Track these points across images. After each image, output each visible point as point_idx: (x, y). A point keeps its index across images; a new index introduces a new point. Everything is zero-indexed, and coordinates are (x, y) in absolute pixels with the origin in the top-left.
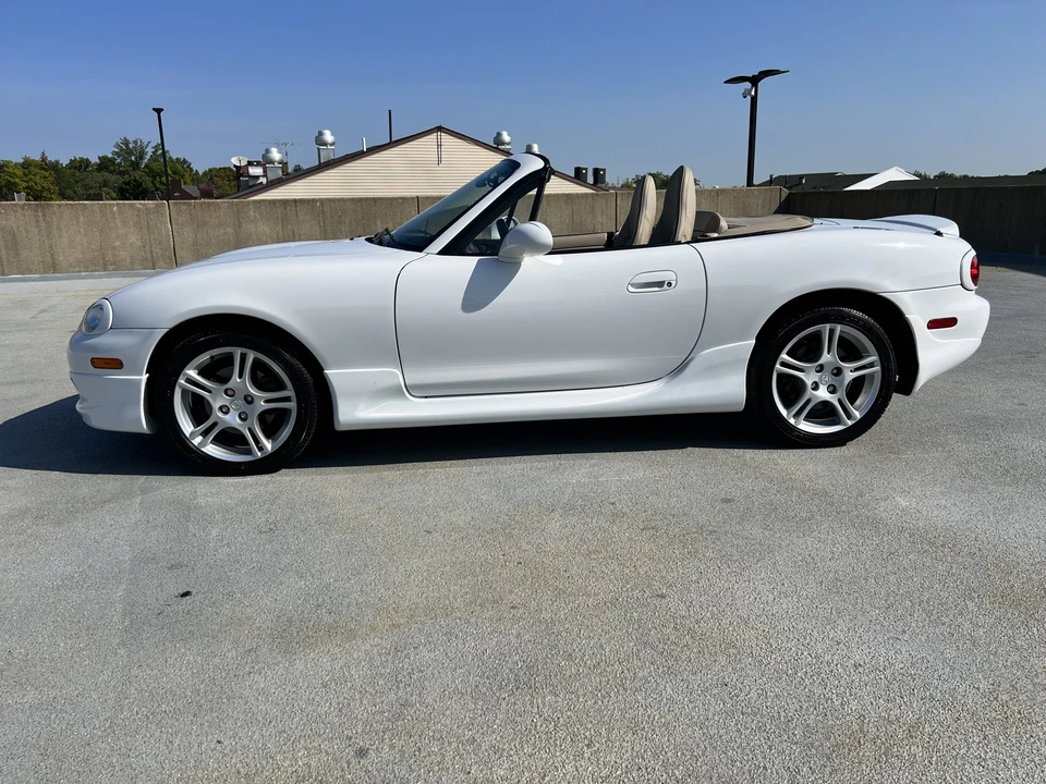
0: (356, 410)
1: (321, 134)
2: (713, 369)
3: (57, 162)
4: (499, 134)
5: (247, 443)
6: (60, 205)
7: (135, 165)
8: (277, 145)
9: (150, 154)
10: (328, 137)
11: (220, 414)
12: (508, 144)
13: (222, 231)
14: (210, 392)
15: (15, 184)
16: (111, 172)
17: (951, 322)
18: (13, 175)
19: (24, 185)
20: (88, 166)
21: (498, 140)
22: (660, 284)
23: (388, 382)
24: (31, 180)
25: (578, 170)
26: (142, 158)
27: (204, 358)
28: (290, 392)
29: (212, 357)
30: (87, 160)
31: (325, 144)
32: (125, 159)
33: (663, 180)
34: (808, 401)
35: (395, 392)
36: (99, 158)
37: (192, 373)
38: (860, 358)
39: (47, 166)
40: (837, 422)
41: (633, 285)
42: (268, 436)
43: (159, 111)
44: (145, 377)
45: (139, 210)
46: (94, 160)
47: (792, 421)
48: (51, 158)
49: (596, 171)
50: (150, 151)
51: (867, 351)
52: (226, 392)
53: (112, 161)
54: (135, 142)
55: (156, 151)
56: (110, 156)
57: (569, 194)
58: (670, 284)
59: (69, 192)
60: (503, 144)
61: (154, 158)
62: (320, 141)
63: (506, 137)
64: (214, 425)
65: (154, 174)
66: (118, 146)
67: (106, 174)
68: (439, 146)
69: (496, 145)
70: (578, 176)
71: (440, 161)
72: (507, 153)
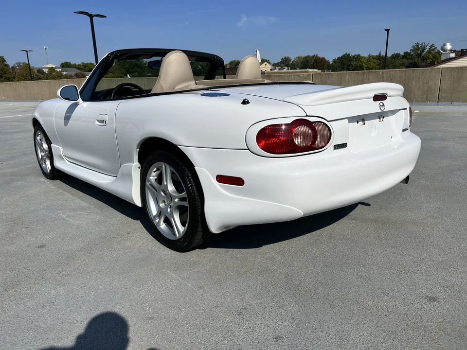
7: (419, 55)
9: (428, 49)
15: (363, 66)
16: (408, 59)
18: (363, 62)
19: (366, 66)
20: (399, 57)
24: (369, 64)
26: (423, 51)
30: (399, 54)
32: (415, 53)
36: (404, 53)
39: (381, 58)
43: (388, 30)
46: (402, 54)
48: (383, 54)
50: (428, 48)
53: (409, 53)
54: (422, 45)
55: (431, 47)
56: (409, 51)
61: (429, 52)
65: (424, 59)
66: (413, 47)
67: (405, 61)
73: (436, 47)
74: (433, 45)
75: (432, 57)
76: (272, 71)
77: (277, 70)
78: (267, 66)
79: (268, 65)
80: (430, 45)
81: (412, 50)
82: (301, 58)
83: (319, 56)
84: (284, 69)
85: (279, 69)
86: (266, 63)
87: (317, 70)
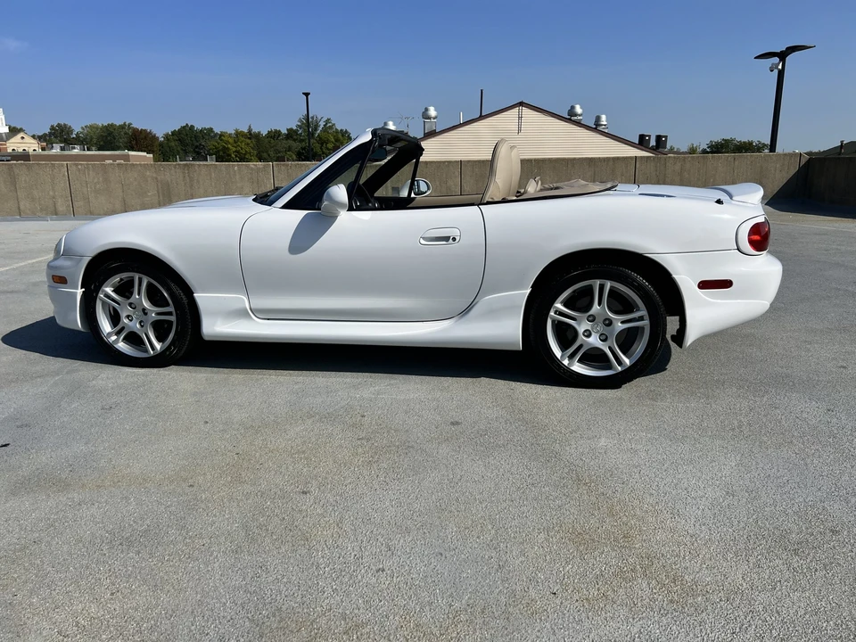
0: (215, 326)
1: (427, 110)
2: (494, 313)
3: (259, 133)
4: (573, 107)
5: (144, 343)
6: (199, 165)
7: (311, 135)
9: (322, 126)
10: (432, 112)
11: (126, 321)
12: (580, 115)
14: (119, 304)
15: (228, 148)
16: (295, 140)
17: (726, 284)
18: (227, 142)
19: (234, 149)
20: (279, 135)
21: (572, 112)
22: (446, 239)
23: (238, 306)
24: (239, 146)
25: (642, 137)
26: (316, 130)
27: (116, 279)
28: (171, 309)
29: (121, 280)
30: (280, 131)
31: (430, 118)
32: (304, 131)
34: (581, 346)
35: (242, 314)
36: (288, 130)
37: (109, 290)
38: (631, 311)
39: (252, 136)
40: (609, 367)
41: (423, 238)
42: (159, 340)
43: (307, 95)
44: (80, 291)
45: (252, 169)
46: (284, 131)
47: (566, 362)
48: (255, 130)
49: (659, 138)
50: (322, 124)
51: (637, 306)
52: (130, 305)
53: (296, 131)
54: (312, 118)
55: (327, 124)
56: (295, 128)
57: (592, 158)
58: (454, 239)
59: (265, 155)
60: (576, 115)
61: (325, 129)
62: (426, 116)
63: (578, 110)
64: (123, 329)
65: (322, 141)
66: (300, 121)
67: (291, 142)
68: (520, 118)
69: (571, 118)
70: (642, 142)
71: (519, 131)
72: (578, 124)
73: (334, 124)
74: (329, 119)
75: (333, 140)
76: (46, 153)
77: (56, 150)
78: (24, 141)
79: (28, 139)
80: (325, 119)
81: (298, 126)
82: (97, 128)
83: (134, 126)
84: (74, 148)
85: (62, 149)
86: (21, 135)
87: (145, 154)
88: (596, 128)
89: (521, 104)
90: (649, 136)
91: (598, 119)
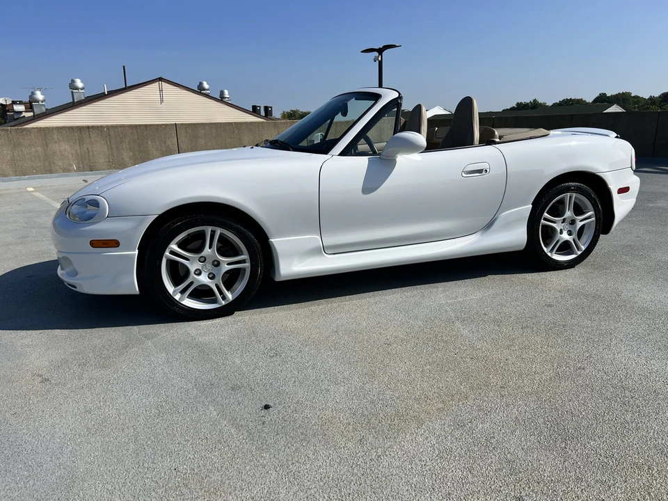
1: (73, 81)
4: (201, 84)
8: (40, 89)
10: (79, 84)
12: (207, 90)
13: (33, 149)
21: (201, 88)
25: (254, 108)
31: (77, 89)
33: (300, 115)
49: (266, 108)
60: (204, 90)
62: (73, 86)
63: (206, 85)
68: (161, 91)
69: (200, 91)
70: (255, 111)
71: (162, 101)
72: (207, 96)
88: (221, 99)
89: (160, 79)
90: (260, 107)
91: (222, 93)
